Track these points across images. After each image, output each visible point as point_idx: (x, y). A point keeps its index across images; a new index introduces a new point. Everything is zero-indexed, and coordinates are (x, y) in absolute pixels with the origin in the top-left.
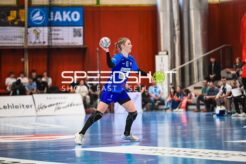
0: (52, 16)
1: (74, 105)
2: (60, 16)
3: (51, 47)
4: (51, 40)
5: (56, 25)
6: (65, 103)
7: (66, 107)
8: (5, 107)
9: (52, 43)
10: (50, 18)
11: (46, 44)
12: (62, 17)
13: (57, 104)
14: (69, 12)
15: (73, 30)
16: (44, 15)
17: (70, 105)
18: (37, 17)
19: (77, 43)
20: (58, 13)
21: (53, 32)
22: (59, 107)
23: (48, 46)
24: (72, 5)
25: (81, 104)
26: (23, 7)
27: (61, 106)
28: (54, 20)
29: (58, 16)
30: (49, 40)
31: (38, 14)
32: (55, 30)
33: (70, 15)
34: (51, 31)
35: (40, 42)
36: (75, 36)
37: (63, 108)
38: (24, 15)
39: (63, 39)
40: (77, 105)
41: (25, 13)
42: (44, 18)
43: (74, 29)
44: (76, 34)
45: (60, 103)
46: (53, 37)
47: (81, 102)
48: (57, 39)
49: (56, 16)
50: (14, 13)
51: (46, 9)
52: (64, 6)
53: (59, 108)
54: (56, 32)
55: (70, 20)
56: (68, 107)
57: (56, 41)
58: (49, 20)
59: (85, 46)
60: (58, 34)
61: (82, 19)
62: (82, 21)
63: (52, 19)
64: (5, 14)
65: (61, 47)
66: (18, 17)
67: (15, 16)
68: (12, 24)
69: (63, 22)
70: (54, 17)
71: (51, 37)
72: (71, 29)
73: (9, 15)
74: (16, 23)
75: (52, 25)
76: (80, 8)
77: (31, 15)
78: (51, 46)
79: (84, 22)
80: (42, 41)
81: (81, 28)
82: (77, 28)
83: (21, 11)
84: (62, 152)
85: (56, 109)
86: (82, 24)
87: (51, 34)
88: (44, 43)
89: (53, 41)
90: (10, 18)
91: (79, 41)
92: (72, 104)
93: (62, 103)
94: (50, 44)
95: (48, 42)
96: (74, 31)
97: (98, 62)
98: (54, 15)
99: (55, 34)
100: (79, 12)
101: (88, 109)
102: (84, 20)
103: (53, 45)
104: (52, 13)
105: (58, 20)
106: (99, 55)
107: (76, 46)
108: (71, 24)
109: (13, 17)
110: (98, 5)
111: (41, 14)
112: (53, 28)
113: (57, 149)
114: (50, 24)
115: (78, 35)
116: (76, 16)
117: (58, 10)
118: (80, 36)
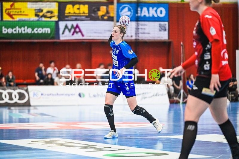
0: (139, 12)
1: (159, 95)
2: (147, 12)
3: (138, 41)
4: (138, 34)
5: (143, 20)
6: (150, 93)
7: (151, 97)
8: (94, 96)
9: (139, 36)
10: (137, 13)
11: (134, 38)
12: (149, 13)
13: (143, 94)
14: (155, 8)
15: (158, 25)
16: (132, 11)
17: (155, 95)
18: (126, 12)
19: (162, 37)
20: (145, 9)
21: (140, 27)
22: (145, 96)
23: (136, 40)
24: (158, 2)
25: (165, 94)
26: (112, 3)
27: (147, 95)
28: (141, 15)
29: (144, 12)
30: (136, 34)
31: (126, 9)
32: (142, 25)
33: (156, 11)
34: (138, 26)
35: (128, 36)
36: (160, 31)
37: (149, 97)
38: (113, 11)
39: (149, 33)
40: (162, 95)
41: (114, 8)
42: (132, 14)
43: (160, 24)
44: (162, 28)
45: (145, 93)
46: (140, 31)
47: (166, 92)
48: (144, 33)
49: (143, 12)
50: (103, 9)
51: (134, 5)
52: (151, 2)
53: (145, 98)
54: (143, 27)
55: (156, 16)
56: (153, 97)
57: (143, 35)
58: (136, 15)
59: (170, 40)
60: (144, 29)
61: (167, 15)
62: (167, 17)
63: (139, 15)
64: (96, 10)
65: (148, 41)
66: (108, 12)
67: (105, 11)
68: (102, 19)
69: (149, 17)
70: (141, 13)
71: (138, 31)
72: (157, 24)
73: (99, 10)
74: (106, 18)
75: (139, 20)
76: (165, 5)
77: (120, 11)
78: (138, 39)
79: (169, 18)
80: (130, 35)
81: (167, 23)
82: (162, 23)
83: (110, 6)
84: (149, 138)
85: (142, 98)
86: (167, 20)
87: (138, 29)
88: (132, 36)
89: (140, 35)
90: (100, 13)
91: (164, 36)
92: (157, 95)
93: (148, 93)
94: (137, 38)
95: (136, 36)
96: (160, 26)
97: (182, 56)
98: (141, 10)
99: (142, 29)
100: (165, 8)
101: (172, 99)
102: (169, 16)
103: (140, 38)
104: (139, 9)
105: (145, 16)
106: (183, 48)
107: (162, 40)
108: (157, 20)
109: (103, 12)
110: (183, 2)
111: (129, 10)
112: (140, 23)
113: (145, 135)
114: (137, 19)
115: (163, 30)
116: (162, 12)
117: (145, 6)
118: (165, 30)
